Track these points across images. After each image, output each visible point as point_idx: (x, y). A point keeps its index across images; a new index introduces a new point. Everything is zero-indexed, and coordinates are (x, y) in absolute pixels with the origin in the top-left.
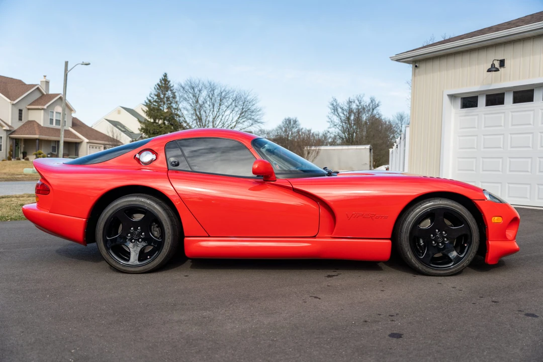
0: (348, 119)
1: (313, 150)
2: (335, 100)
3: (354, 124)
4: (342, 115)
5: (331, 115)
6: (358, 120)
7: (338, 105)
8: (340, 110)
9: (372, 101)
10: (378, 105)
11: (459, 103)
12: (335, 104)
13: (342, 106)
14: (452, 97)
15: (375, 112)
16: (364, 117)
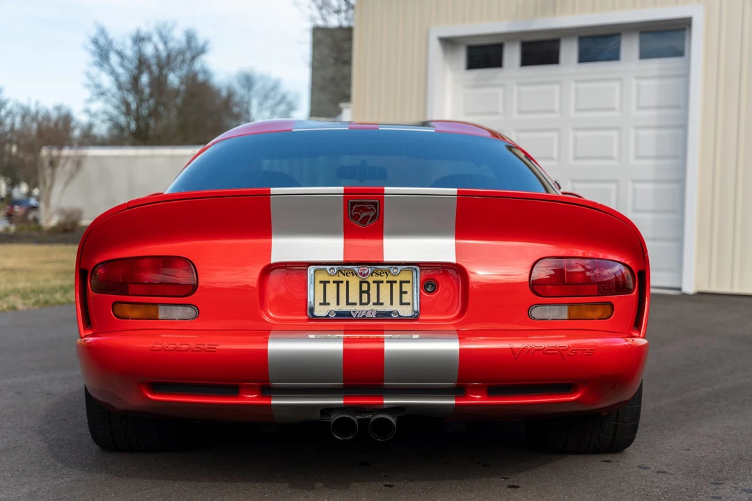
0: (135, 80)
1: (68, 158)
2: (102, 32)
3: (151, 95)
4: (120, 70)
5: (95, 70)
6: (159, 83)
7: (110, 43)
8: (114, 59)
9: (190, 37)
10: (202, 51)
11: (461, 57)
12: (102, 41)
13: (119, 47)
14: (449, 43)
15: (197, 66)
16: (174, 79)
